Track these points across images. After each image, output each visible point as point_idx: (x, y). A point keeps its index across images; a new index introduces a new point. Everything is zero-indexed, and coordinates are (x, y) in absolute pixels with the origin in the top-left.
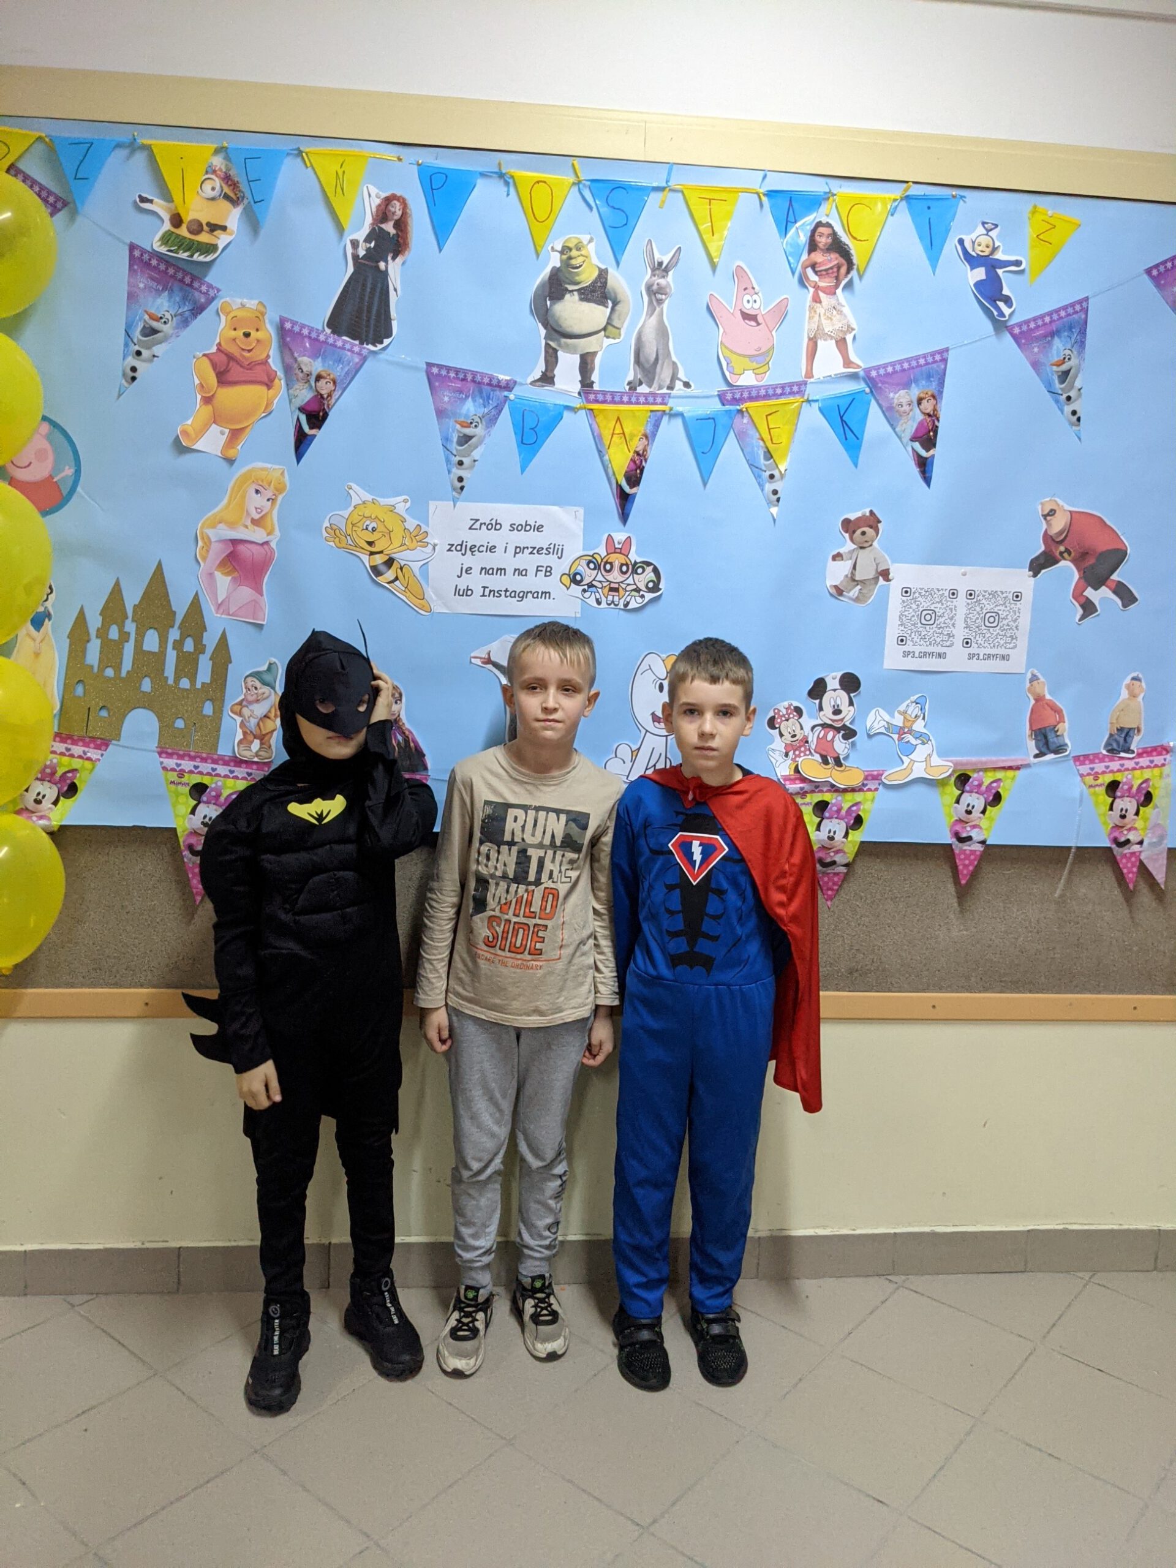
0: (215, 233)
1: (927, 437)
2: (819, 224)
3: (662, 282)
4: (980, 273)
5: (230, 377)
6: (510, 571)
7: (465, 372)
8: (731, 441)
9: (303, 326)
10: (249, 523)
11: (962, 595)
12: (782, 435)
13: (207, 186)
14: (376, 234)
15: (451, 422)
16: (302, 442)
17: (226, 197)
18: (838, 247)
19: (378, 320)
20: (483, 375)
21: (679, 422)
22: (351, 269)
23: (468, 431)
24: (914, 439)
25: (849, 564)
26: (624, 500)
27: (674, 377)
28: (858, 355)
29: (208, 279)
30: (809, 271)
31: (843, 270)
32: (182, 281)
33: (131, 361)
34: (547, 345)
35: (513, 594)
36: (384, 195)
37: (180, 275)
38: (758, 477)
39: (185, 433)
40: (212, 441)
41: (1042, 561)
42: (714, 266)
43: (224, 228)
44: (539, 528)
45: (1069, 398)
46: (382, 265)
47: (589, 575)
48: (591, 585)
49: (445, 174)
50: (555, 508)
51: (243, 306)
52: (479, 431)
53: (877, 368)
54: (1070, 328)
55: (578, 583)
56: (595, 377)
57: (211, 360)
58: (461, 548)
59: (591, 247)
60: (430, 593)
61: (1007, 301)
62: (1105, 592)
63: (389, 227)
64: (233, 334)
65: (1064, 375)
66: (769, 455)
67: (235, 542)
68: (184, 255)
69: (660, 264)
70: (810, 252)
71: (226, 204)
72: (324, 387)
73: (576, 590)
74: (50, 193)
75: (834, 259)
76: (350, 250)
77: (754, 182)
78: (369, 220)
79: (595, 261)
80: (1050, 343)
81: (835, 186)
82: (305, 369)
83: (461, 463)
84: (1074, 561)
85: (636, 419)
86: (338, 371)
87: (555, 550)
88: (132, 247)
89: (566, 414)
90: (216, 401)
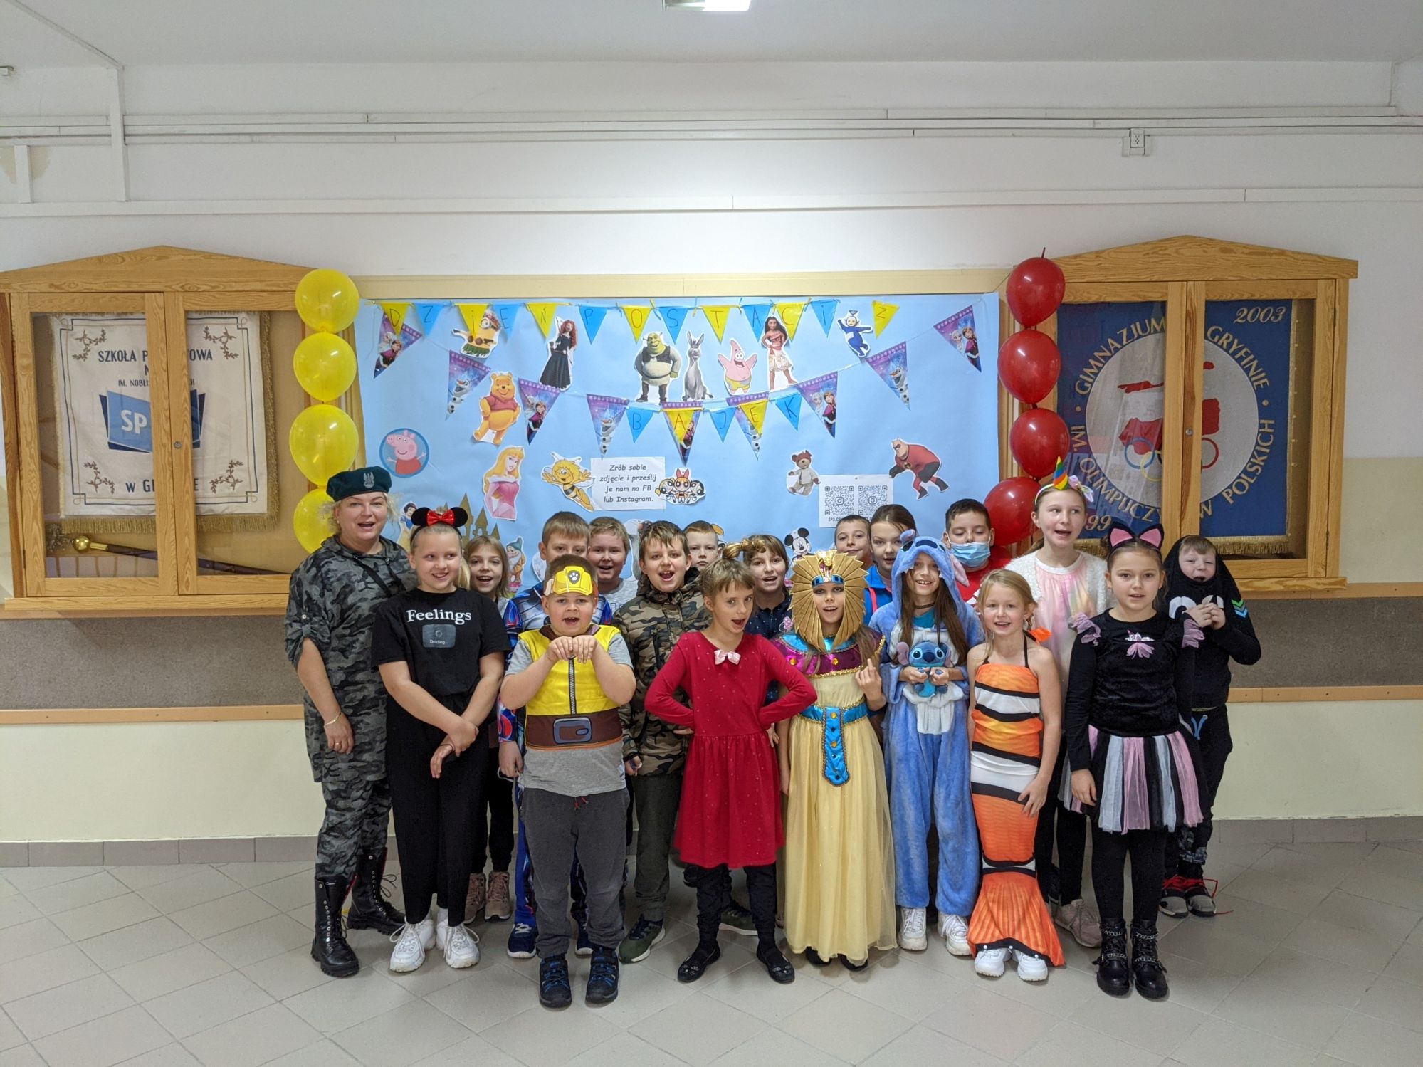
0: (489, 343)
1: (831, 415)
2: (770, 318)
3: (696, 350)
4: (851, 335)
5: (496, 407)
6: (630, 489)
7: (605, 397)
8: (735, 420)
9: (529, 382)
10: (506, 473)
11: (856, 489)
12: (758, 417)
13: (484, 323)
14: (561, 338)
15: (599, 422)
16: (531, 434)
17: (493, 327)
18: (779, 328)
19: (564, 378)
20: (613, 398)
21: (708, 414)
22: (550, 355)
23: (607, 425)
24: (824, 416)
25: (798, 476)
26: (684, 452)
27: (705, 393)
28: (795, 377)
29: (485, 364)
30: (767, 341)
31: (783, 338)
32: (473, 366)
33: (451, 403)
34: (643, 383)
35: (633, 500)
36: (564, 321)
37: (472, 363)
38: (748, 438)
39: (477, 434)
40: (489, 437)
41: (896, 470)
42: (720, 342)
43: (492, 341)
44: (644, 468)
45: (901, 390)
46: (564, 352)
47: (669, 488)
48: (670, 493)
49: (591, 309)
50: (651, 458)
51: (501, 374)
52: (613, 424)
53: (803, 383)
54: (898, 356)
55: (664, 493)
56: (666, 396)
57: (488, 401)
58: (607, 479)
59: (662, 337)
60: (593, 502)
61: (865, 347)
62: (930, 483)
63: (567, 335)
64: (497, 387)
65: (898, 379)
66: (753, 427)
67: (500, 483)
68: (474, 355)
69: (695, 342)
70: (766, 332)
71: (492, 330)
72: (540, 410)
73: (663, 496)
74: (414, 331)
75: (778, 333)
76: (549, 347)
77: (736, 301)
78: (558, 332)
79: (664, 343)
80: (888, 365)
81: (775, 300)
82: (531, 402)
83: (604, 439)
84: (912, 469)
85: (686, 415)
86: (546, 403)
87: (652, 478)
88: (451, 353)
89: (654, 414)
90: (491, 419)
